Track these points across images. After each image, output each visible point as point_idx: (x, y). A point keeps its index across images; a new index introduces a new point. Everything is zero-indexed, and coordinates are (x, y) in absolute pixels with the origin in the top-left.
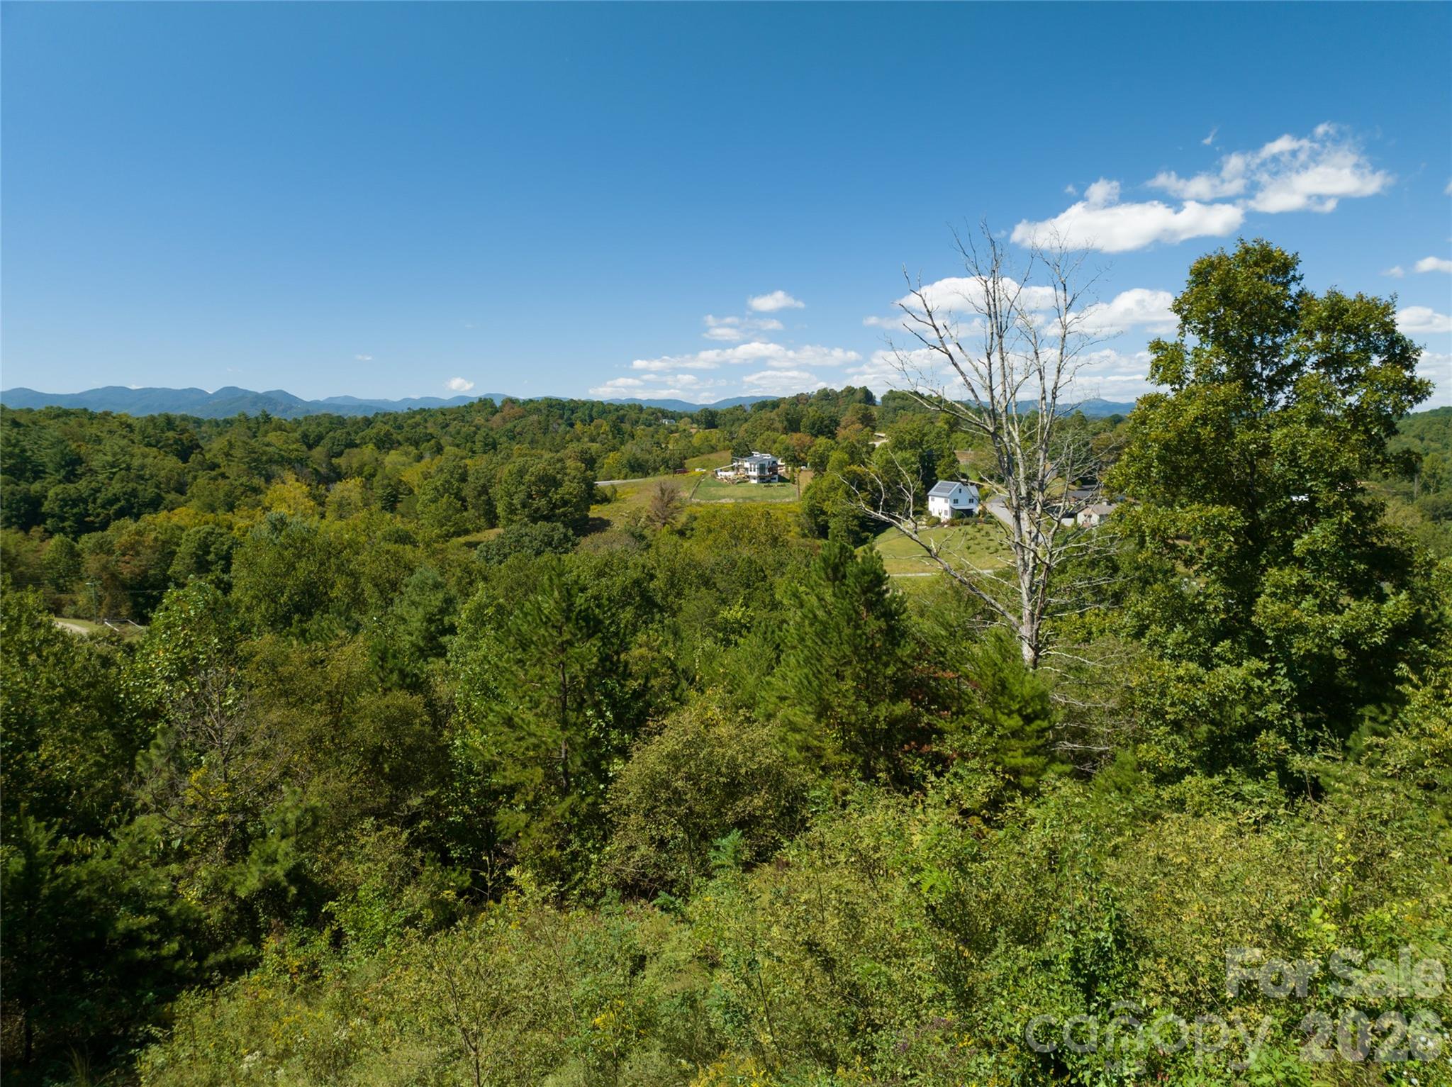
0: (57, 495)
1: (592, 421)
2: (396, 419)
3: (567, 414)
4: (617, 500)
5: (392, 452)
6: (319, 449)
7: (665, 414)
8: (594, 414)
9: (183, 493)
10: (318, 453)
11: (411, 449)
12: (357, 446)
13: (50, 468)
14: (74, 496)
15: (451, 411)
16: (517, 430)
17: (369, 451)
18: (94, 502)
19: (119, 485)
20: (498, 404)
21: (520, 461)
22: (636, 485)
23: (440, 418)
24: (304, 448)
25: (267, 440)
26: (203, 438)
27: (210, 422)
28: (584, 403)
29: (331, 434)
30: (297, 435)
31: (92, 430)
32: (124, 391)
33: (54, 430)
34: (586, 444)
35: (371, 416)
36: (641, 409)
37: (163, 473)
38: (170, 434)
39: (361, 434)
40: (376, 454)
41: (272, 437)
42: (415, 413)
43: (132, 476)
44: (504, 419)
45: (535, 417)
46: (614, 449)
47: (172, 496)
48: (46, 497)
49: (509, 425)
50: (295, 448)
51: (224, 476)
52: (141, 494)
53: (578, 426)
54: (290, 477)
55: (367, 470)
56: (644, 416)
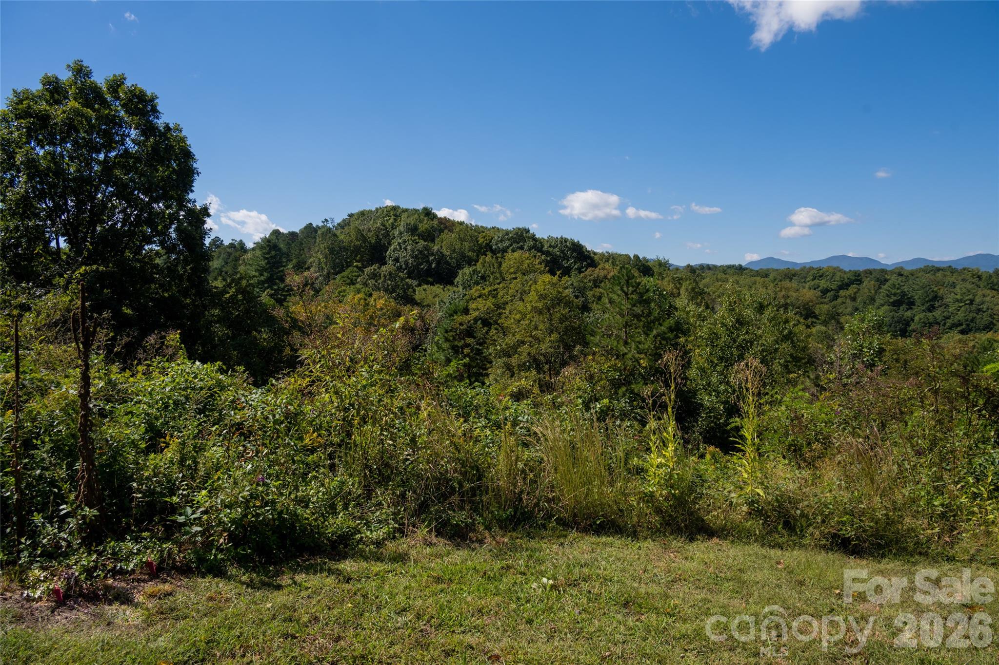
0: (920, 319)
13: (918, 302)
18: (945, 324)
19: (962, 315)
31: (951, 279)
33: (925, 279)
43: (974, 308)
48: (913, 320)
52: (978, 321)
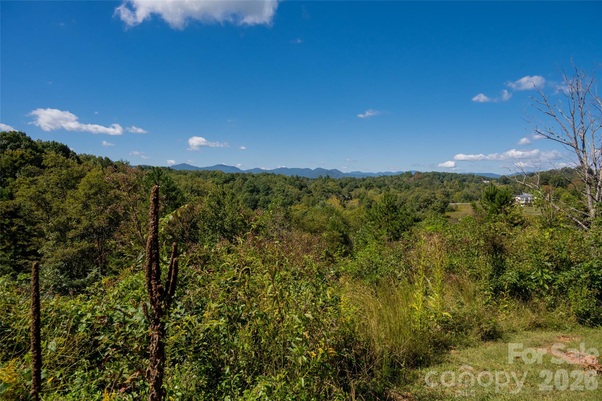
0: (262, 199)
1: (451, 180)
2: (374, 178)
3: (441, 178)
4: (457, 210)
5: (371, 190)
6: (345, 188)
7: (485, 179)
8: (453, 178)
9: (299, 201)
10: (345, 190)
11: (378, 189)
12: (358, 187)
13: (261, 191)
14: (267, 200)
15: (395, 176)
16: (420, 183)
17: (362, 190)
20: (413, 174)
21: (417, 194)
22: (466, 205)
23: (390, 178)
24: (340, 188)
25: (328, 184)
26: (309, 185)
27: (311, 179)
28: (449, 174)
29: (350, 183)
30: (339, 183)
31: (274, 179)
32: (286, 169)
33: (264, 179)
34: (448, 189)
35: (365, 178)
36: (473, 176)
37: (294, 194)
38: (298, 182)
39: (360, 183)
40: (365, 191)
41: (330, 183)
42: (381, 177)
43: (284, 194)
44: (415, 179)
45: (427, 179)
46: (459, 191)
47: (296, 201)
48: (259, 200)
49: (417, 182)
50: (337, 188)
51: (312, 195)
53: (445, 182)
54: (334, 197)
55: (361, 196)
56: (475, 179)
